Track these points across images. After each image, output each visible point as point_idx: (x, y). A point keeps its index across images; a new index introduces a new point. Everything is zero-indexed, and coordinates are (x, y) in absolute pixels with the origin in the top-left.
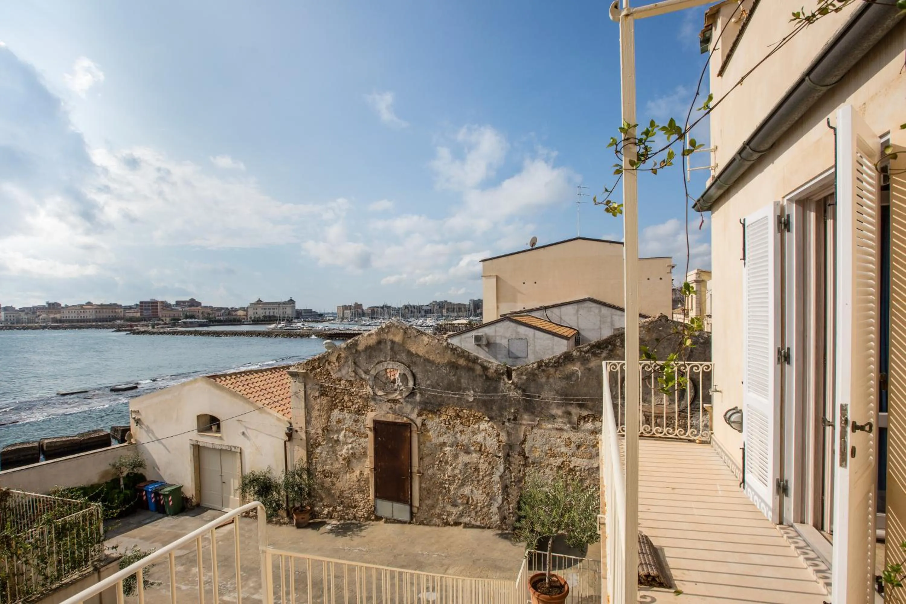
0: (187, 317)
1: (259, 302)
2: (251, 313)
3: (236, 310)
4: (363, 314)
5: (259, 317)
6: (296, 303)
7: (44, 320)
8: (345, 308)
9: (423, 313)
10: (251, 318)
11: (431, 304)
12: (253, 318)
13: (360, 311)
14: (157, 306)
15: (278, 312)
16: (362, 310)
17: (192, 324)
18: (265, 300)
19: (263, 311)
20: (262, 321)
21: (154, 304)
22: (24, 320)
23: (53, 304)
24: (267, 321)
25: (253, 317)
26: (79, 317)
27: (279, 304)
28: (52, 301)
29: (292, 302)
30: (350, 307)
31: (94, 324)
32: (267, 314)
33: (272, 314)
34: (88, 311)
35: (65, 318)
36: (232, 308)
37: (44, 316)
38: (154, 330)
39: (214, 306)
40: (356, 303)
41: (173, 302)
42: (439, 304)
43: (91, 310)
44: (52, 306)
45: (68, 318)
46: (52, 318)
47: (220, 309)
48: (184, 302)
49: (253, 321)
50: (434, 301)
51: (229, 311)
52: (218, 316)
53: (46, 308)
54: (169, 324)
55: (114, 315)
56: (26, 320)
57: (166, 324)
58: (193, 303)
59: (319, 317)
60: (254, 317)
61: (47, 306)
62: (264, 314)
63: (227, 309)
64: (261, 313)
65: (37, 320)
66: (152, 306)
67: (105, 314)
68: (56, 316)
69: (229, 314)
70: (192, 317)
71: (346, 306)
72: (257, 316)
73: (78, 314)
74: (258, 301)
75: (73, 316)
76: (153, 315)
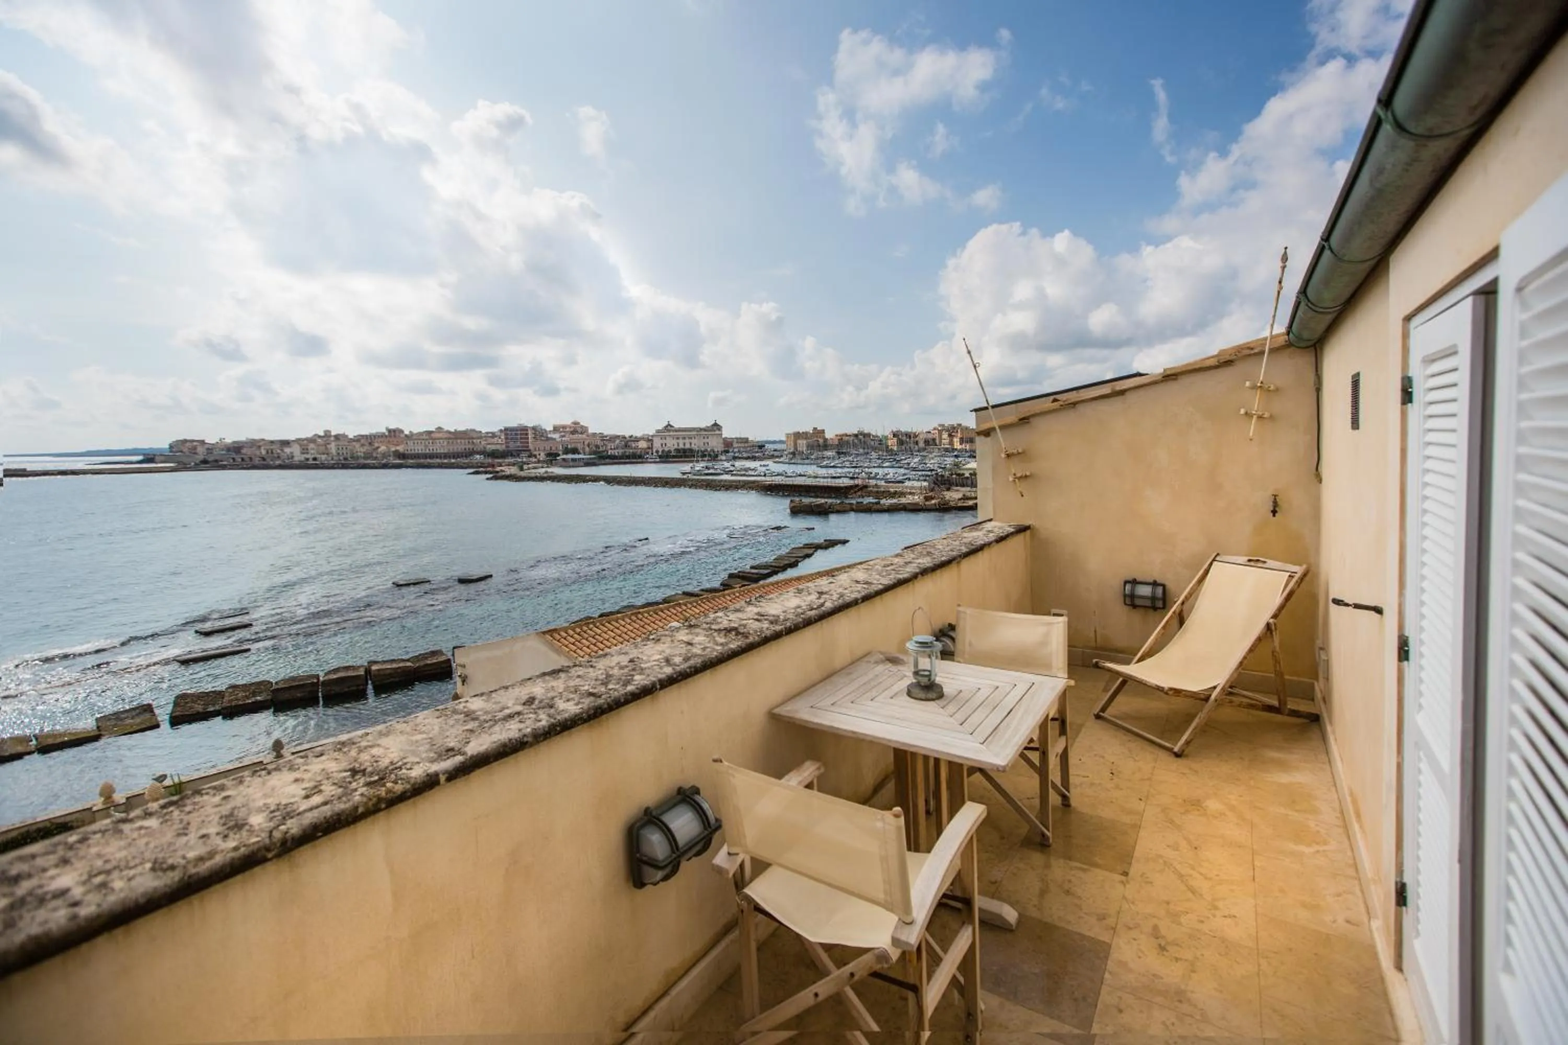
0: (567, 451)
1: (669, 427)
2: (657, 444)
3: (637, 440)
4: (826, 446)
5: (670, 451)
6: (723, 429)
7: (384, 455)
8: (798, 435)
9: (921, 444)
10: (657, 452)
11: (935, 429)
12: (660, 454)
13: (821, 441)
14: (527, 434)
15: (696, 444)
16: (826, 440)
17: (575, 463)
18: (676, 425)
19: (675, 442)
20: (674, 457)
21: (522, 431)
22: (359, 454)
23: (394, 431)
24: (681, 457)
25: (660, 450)
26: (428, 451)
27: (701, 429)
28: (392, 427)
29: (716, 426)
30: (805, 435)
31: (446, 461)
32: (681, 446)
33: (688, 446)
34: (438, 441)
35: (409, 452)
36: (631, 437)
37: (383, 448)
38: (522, 474)
39: (606, 433)
40: (815, 429)
41: (550, 428)
42: (948, 430)
43: (441, 441)
44: (393, 433)
45: (413, 452)
46: (393, 452)
47: (613, 438)
48: (564, 427)
49: (660, 457)
50: (940, 425)
51: (627, 442)
52: (611, 449)
53: (386, 436)
54: (544, 462)
55: (471, 447)
56: (362, 455)
57: (539, 462)
58: (577, 429)
59: (758, 451)
60: (663, 451)
61: (387, 434)
62: (676, 446)
63: (624, 437)
64: (672, 444)
65: (375, 455)
66: (521, 434)
67: (460, 446)
68: (398, 448)
69: (626, 446)
70: (575, 451)
71: (799, 433)
72: (666, 449)
73: (426, 446)
74: (667, 426)
75: (419, 448)
76: (522, 447)
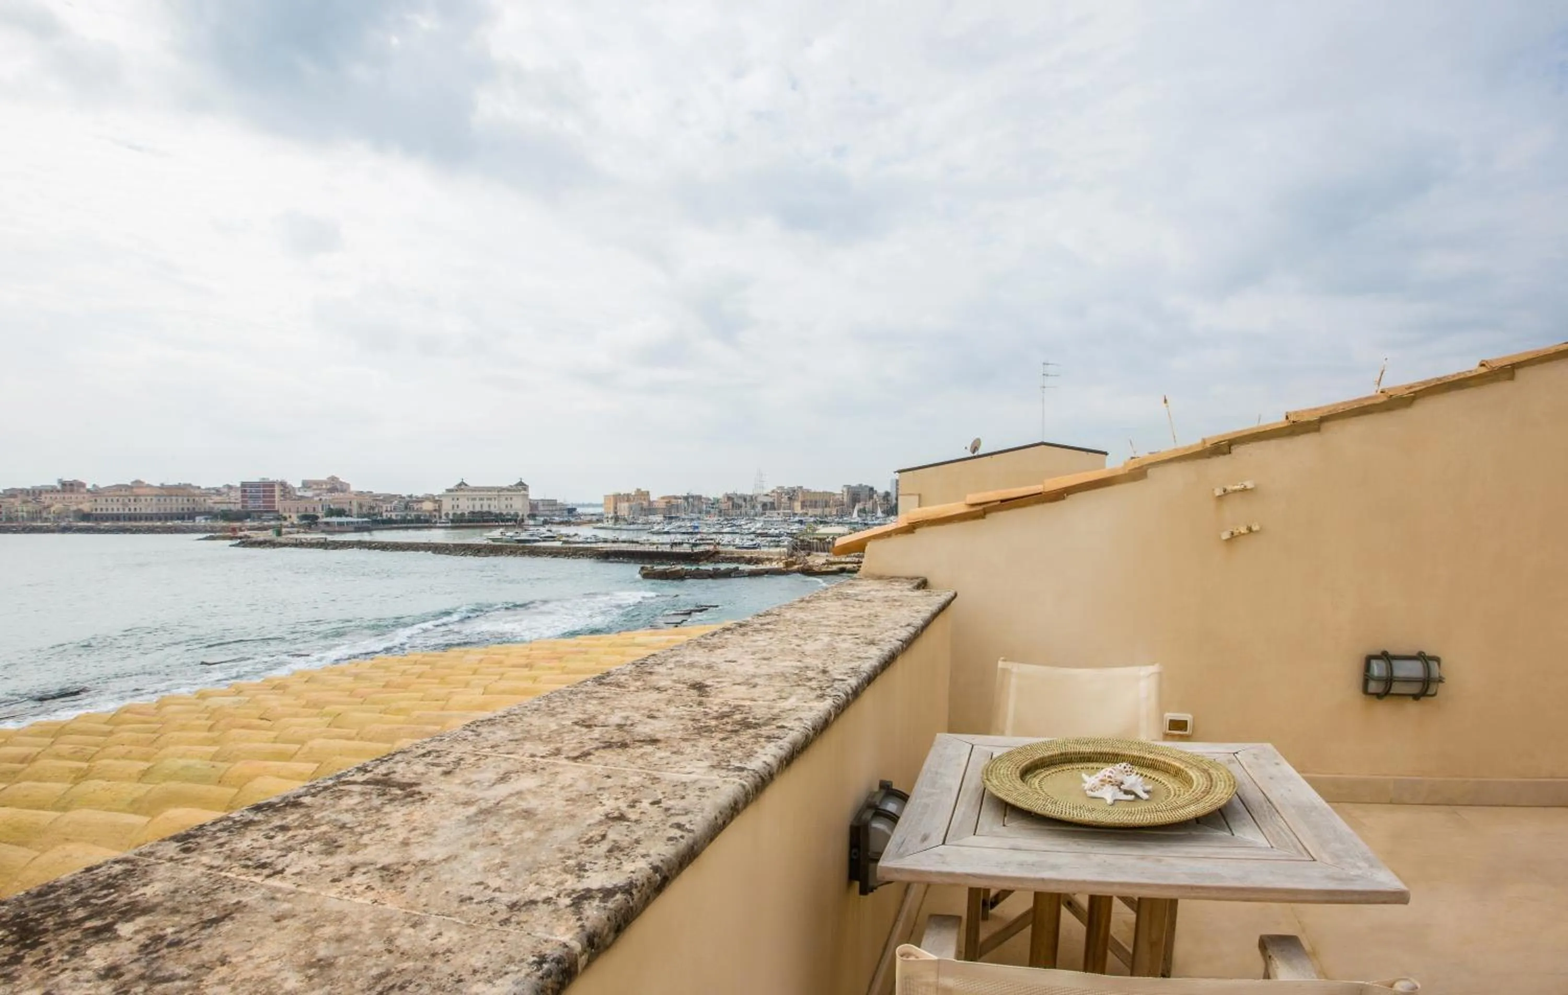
0: (331, 513)
1: (462, 486)
2: (447, 507)
3: (420, 501)
4: (650, 510)
5: (463, 514)
6: (530, 489)
7: (59, 516)
8: (618, 498)
9: (759, 508)
10: (447, 515)
11: (773, 492)
12: (451, 517)
13: (645, 504)
14: (273, 491)
15: (496, 506)
16: (650, 503)
17: (342, 528)
18: (472, 483)
19: (470, 503)
20: (470, 521)
21: (267, 488)
22: (20, 514)
23: (71, 484)
24: (478, 521)
25: (451, 513)
26: (127, 511)
27: (502, 489)
28: (68, 478)
29: (522, 486)
30: (627, 497)
31: (159, 524)
32: (478, 509)
33: (485, 509)
34: (143, 498)
35: (99, 512)
36: (411, 496)
37: (57, 507)
38: (281, 539)
39: (375, 492)
40: (638, 490)
41: (297, 484)
42: (788, 493)
43: (149, 498)
44: (68, 487)
45: (104, 512)
46: (75, 512)
47: (388, 498)
48: (317, 483)
49: (452, 521)
50: (779, 488)
51: (408, 503)
52: (387, 511)
53: (58, 491)
54: (300, 526)
55: (191, 506)
56: (25, 515)
57: (293, 526)
58: (335, 486)
59: (570, 515)
60: (454, 514)
61: (59, 487)
62: (471, 509)
63: (401, 497)
64: (465, 506)
65: (44, 515)
66: (264, 491)
67: (176, 505)
68: (81, 506)
69: (407, 507)
70: (340, 513)
71: (620, 495)
72: (459, 512)
73: (124, 504)
74: (460, 485)
75: (115, 508)
76: (265, 507)
